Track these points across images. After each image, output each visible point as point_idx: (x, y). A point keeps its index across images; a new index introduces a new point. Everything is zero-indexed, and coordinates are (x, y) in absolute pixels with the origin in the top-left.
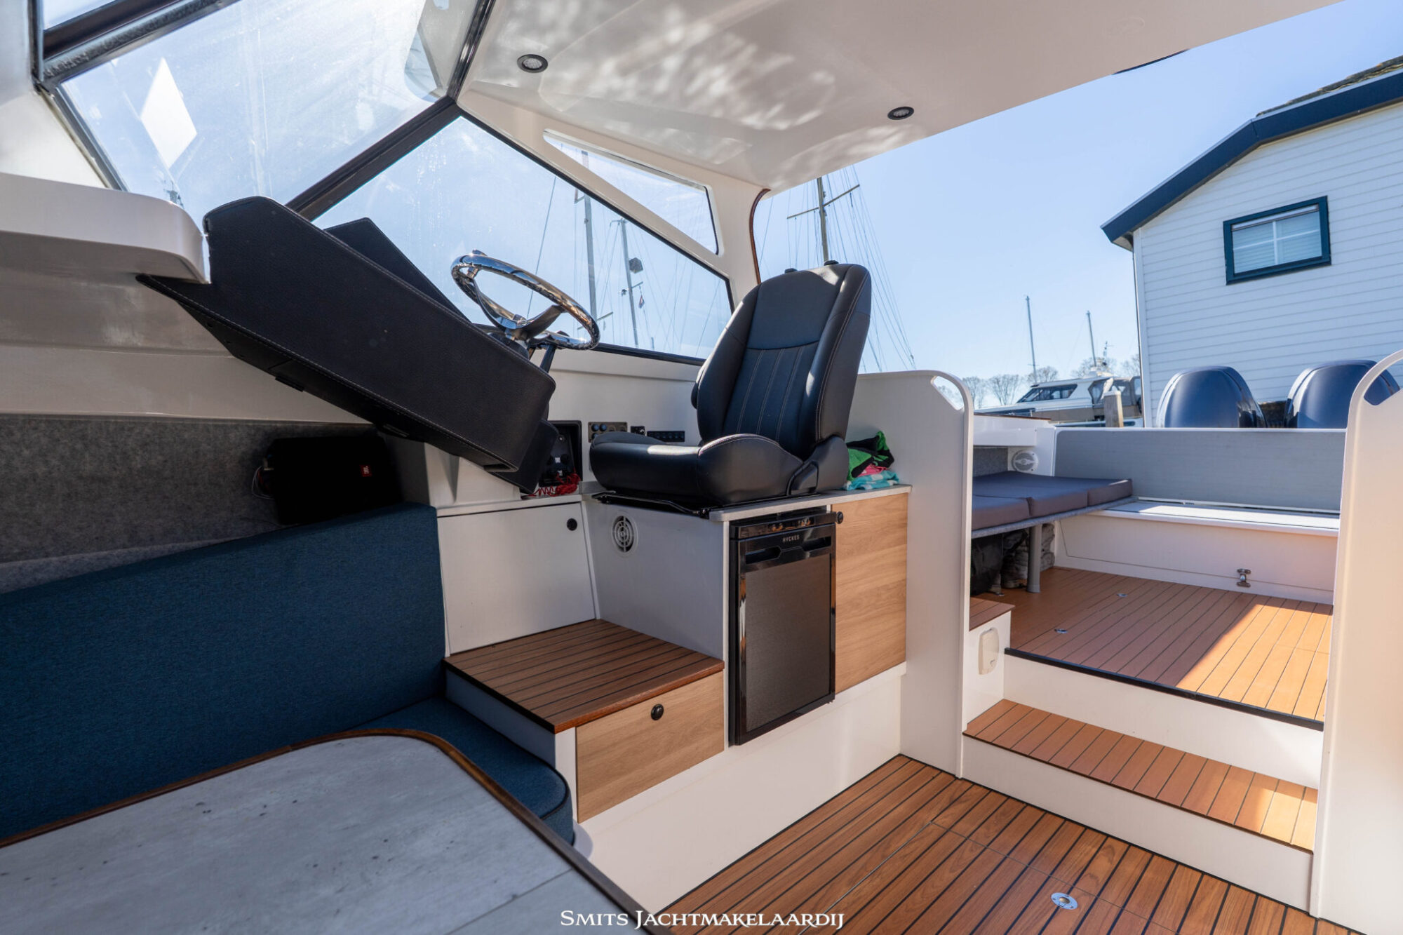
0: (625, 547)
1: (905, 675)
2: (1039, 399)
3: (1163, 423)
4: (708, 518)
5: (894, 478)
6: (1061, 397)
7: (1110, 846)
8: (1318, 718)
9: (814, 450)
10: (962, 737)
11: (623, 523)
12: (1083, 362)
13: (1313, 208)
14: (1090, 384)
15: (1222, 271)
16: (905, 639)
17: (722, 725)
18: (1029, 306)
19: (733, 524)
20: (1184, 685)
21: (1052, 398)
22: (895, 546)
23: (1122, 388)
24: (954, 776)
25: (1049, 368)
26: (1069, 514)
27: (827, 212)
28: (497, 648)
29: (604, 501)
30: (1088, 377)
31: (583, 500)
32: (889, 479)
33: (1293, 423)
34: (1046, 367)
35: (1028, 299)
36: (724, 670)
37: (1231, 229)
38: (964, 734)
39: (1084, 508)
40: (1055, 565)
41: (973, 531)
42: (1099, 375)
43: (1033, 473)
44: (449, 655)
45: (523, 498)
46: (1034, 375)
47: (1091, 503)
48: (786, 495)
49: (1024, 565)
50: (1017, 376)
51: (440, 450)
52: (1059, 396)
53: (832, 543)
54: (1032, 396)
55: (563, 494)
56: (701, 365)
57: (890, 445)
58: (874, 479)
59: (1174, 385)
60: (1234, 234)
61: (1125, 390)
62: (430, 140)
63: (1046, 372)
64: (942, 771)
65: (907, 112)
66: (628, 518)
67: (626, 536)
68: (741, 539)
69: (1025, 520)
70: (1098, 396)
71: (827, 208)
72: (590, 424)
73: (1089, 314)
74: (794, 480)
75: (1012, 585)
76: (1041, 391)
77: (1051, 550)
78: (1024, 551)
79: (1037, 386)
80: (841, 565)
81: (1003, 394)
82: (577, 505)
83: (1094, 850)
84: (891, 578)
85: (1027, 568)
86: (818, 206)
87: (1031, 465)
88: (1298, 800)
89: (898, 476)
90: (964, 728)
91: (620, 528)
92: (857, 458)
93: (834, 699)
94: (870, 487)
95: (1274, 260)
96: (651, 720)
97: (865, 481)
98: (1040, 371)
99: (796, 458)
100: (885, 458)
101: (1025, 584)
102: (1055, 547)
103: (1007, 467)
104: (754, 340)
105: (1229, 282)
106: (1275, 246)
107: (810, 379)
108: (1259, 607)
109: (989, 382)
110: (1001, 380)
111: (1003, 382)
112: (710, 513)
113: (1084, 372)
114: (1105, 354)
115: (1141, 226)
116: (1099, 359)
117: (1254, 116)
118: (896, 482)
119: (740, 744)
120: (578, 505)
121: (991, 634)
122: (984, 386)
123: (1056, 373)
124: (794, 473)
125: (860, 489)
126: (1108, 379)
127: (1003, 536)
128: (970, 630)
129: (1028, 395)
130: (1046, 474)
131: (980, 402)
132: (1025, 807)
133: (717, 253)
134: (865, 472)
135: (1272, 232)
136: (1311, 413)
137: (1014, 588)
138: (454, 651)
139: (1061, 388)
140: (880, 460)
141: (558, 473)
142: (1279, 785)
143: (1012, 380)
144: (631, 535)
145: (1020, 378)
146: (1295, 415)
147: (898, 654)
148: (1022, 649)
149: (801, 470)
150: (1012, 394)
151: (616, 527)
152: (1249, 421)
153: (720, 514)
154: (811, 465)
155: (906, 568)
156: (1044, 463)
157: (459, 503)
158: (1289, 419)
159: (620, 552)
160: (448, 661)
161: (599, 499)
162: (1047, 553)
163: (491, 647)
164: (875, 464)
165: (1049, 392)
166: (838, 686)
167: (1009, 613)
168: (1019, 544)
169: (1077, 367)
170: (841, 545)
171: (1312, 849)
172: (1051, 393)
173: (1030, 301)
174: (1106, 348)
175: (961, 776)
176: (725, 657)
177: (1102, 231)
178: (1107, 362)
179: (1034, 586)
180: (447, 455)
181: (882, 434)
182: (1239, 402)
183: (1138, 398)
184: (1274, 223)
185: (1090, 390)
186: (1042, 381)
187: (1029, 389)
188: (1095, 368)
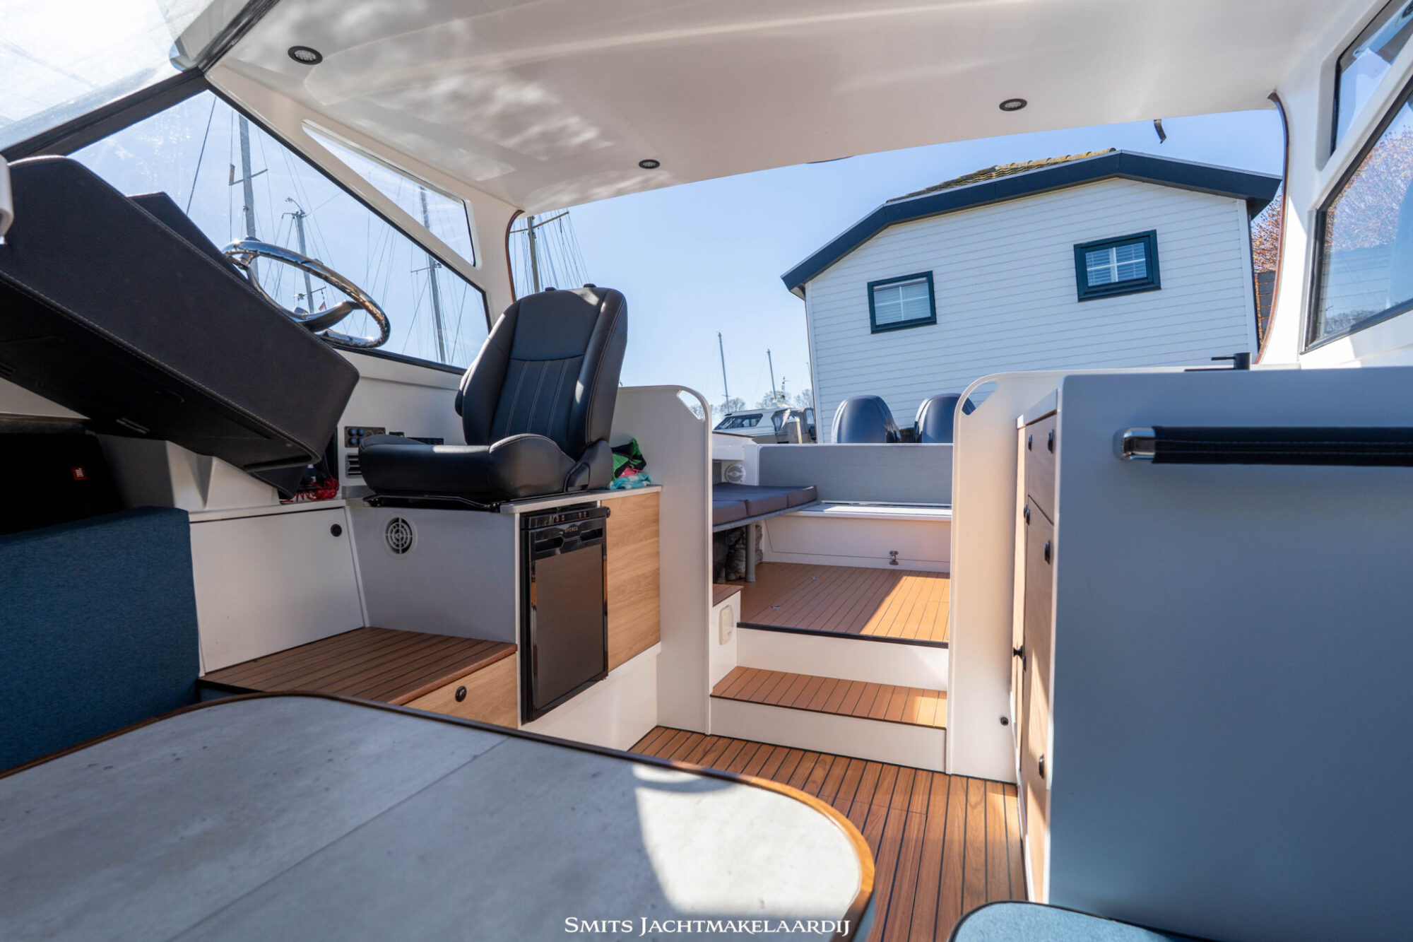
0: (400, 548)
1: (660, 653)
2: (733, 426)
3: (836, 441)
4: (499, 511)
5: (647, 479)
6: (750, 425)
7: (823, 760)
8: (945, 641)
9: (583, 453)
10: (710, 699)
11: (398, 525)
12: (765, 395)
13: (924, 279)
14: (772, 414)
15: (868, 322)
16: (659, 622)
17: (516, 704)
18: (721, 342)
19: (525, 516)
20: (865, 632)
21: (743, 426)
22: (650, 538)
23: (799, 417)
24: (704, 734)
25: (737, 399)
26: (773, 514)
27: (536, 234)
28: (260, 663)
29: (374, 504)
30: (770, 408)
31: (347, 505)
32: (642, 481)
33: (919, 441)
35: (720, 335)
36: (517, 652)
37: (873, 289)
38: (711, 696)
39: (785, 509)
40: (764, 560)
41: (714, 525)
42: (779, 405)
43: (742, 483)
44: (204, 675)
45: (282, 503)
46: (726, 405)
47: (790, 505)
48: (563, 492)
49: (742, 561)
51: (185, 449)
52: (748, 425)
53: (604, 535)
54: (727, 425)
55: (323, 499)
56: (463, 375)
57: (642, 450)
58: (632, 480)
59: (842, 408)
60: (875, 293)
61: (802, 419)
62: (172, 109)
63: (735, 403)
64: (693, 732)
65: (654, 164)
66: (405, 519)
67: (402, 538)
68: (531, 529)
69: (743, 519)
70: (779, 425)
71: (536, 230)
72: (346, 428)
73: (769, 352)
74: (569, 479)
75: (733, 577)
76: (734, 419)
77: (760, 548)
78: (741, 548)
79: (730, 415)
80: (611, 554)
82: (339, 510)
83: (813, 764)
84: (647, 568)
85: (744, 563)
86: (527, 227)
87: (741, 477)
88: (935, 700)
89: (650, 478)
90: (711, 691)
91: (394, 530)
92: (619, 461)
93: (607, 675)
94: (629, 487)
95: (901, 317)
96: (456, 702)
97: (624, 481)
98: (731, 402)
99: (572, 460)
100: (639, 461)
101: (744, 576)
102: (763, 545)
103: (721, 479)
104: (517, 352)
105: (873, 332)
106: (902, 306)
107: (579, 388)
108: (905, 578)
110: (698, 409)
112: (501, 506)
113: (766, 404)
114: (783, 388)
115: (810, 280)
116: (779, 392)
117: (885, 202)
118: (649, 483)
119: (533, 720)
120: (342, 510)
121: (726, 611)
123: (743, 404)
124: (569, 472)
125: (621, 488)
126: (786, 410)
127: (727, 533)
128: (714, 606)
129: (723, 423)
130: (752, 484)
132: (760, 746)
133: (474, 265)
134: (623, 474)
135: (899, 295)
136: (930, 432)
137: (734, 580)
138: (208, 670)
139: (750, 417)
140: (635, 464)
141: (312, 479)
142: (924, 692)
144: (409, 536)
145: (716, 407)
147: (654, 635)
148: (750, 622)
149: (574, 469)
151: (390, 530)
152: (892, 438)
153: (511, 507)
154: (583, 466)
155: (659, 558)
156: (750, 475)
157: (207, 508)
158: (916, 437)
159: (395, 555)
160: (204, 679)
161: (370, 502)
162: (758, 551)
163: (252, 663)
164: (631, 467)
165: (740, 420)
166: (611, 663)
167: (739, 593)
168: (737, 542)
169: (760, 399)
170: (611, 538)
171: (945, 726)
172: (742, 421)
173: (722, 338)
174: (784, 383)
175: (709, 733)
176: (518, 642)
177: (782, 281)
178: (786, 395)
179: (751, 576)
180: (194, 455)
181: (636, 441)
182: (886, 424)
183: (812, 426)
184: (900, 288)
185: (773, 419)
186: (736, 411)
187: (724, 418)
188: (777, 400)
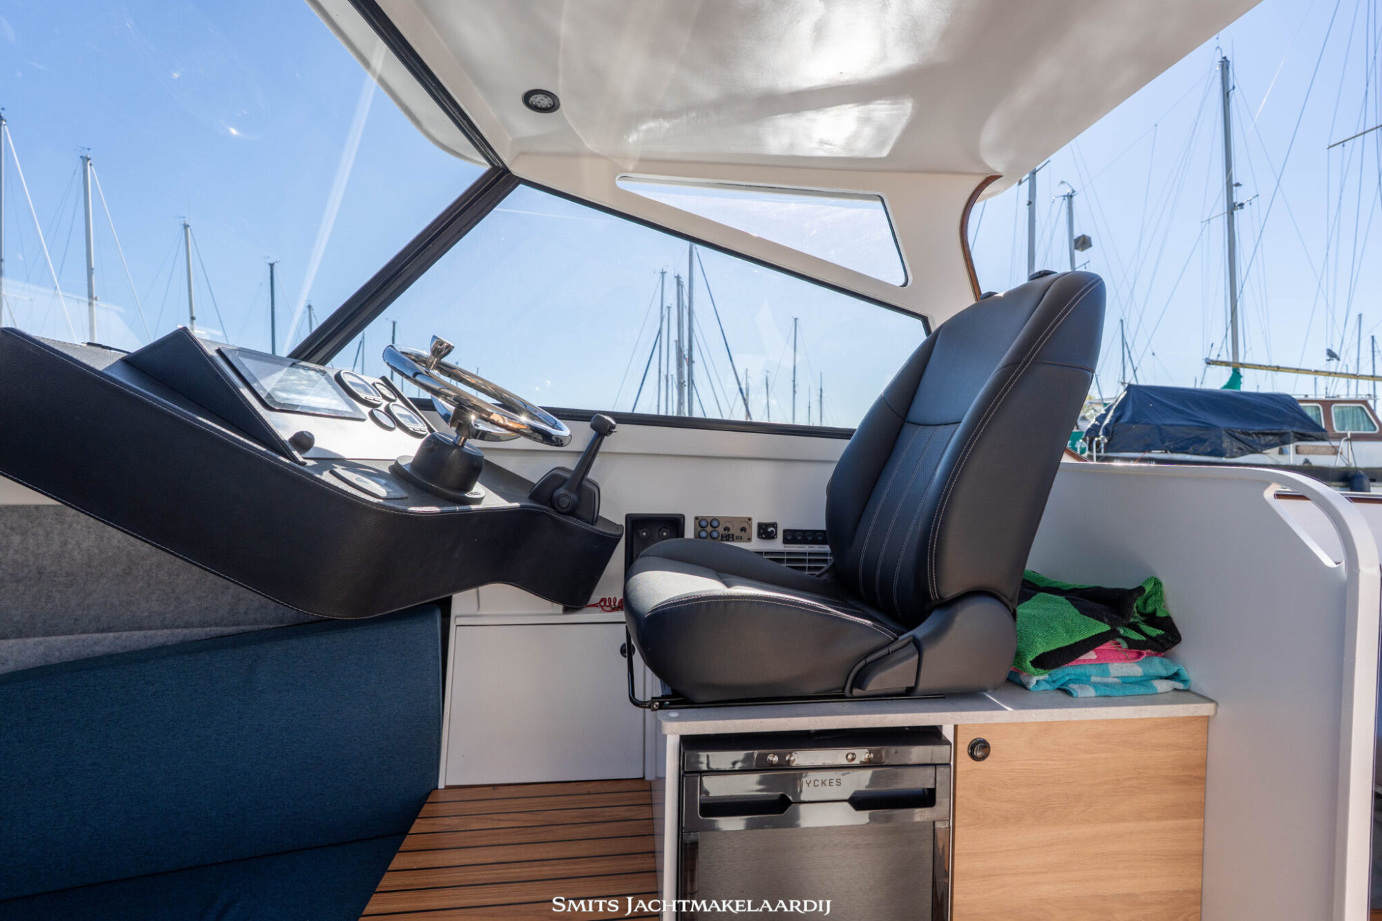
5: (1175, 677)
32: (1159, 680)
44: (443, 786)
45: (565, 612)
57: (1174, 606)
58: (1110, 676)
72: (697, 518)
74: (863, 668)
89: (1189, 676)
92: (1069, 627)
94: (1092, 695)
97: (1086, 676)
100: (1158, 633)
118: (1180, 686)
133: (905, 284)
134: (1087, 658)
138: (448, 783)
140: (1139, 636)
149: (883, 652)
154: (911, 647)
157: (483, 612)
164: (1120, 644)
181: (1157, 583)
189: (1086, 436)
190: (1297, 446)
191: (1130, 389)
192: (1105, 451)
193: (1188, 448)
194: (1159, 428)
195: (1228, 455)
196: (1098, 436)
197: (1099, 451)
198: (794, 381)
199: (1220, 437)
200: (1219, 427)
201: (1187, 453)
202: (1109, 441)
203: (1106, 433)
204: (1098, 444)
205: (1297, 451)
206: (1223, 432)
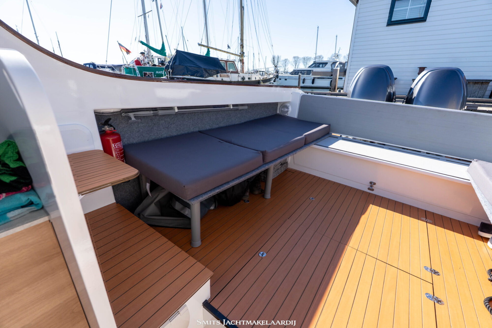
2: (315, 67)
12: (332, 55)
14: (332, 63)
15: (387, 20)
18: (318, 30)
21: (319, 67)
23: (341, 66)
25: (321, 55)
30: (332, 61)
34: (320, 55)
40: (288, 168)
42: (335, 60)
43: (288, 116)
46: (315, 58)
47: (306, 143)
50: (311, 57)
52: (321, 67)
54: (313, 66)
59: (361, 73)
61: (342, 66)
63: (320, 57)
69: (260, 167)
70: (333, 68)
73: (337, 36)
76: (316, 64)
77: (287, 160)
79: (315, 62)
81: (306, 64)
87: (287, 111)
95: (406, 16)
103: (276, 112)
105: (388, 25)
109: (302, 59)
110: (306, 58)
111: (306, 59)
113: (331, 58)
114: (339, 52)
116: (337, 54)
122: (300, 60)
123: (322, 58)
126: (338, 62)
130: (294, 117)
131: (298, 66)
136: (421, 99)
139: (323, 64)
143: (309, 59)
145: (312, 58)
146: (413, 98)
150: (308, 64)
156: (293, 111)
158: (410, 99)
165: (319, 64)
169: (330, 56)
172: (319, 65)
173: (319, 28)
174: (339, 50)
178: (339, 55)
179: (267, 195)
183: (345, 69)
185: (331, 65)
186: (318, 60)
187: (313, 63)
188: (335, 57)
189: (165, 69)
190: (220, 75)
191: (177, 51)
192: (172, 75)
193: (195, 74)
194: (186, 67)
195: (205, 77)
196: (169, 70)
197: (170, 75)
198: (35, 33)
199: (202, 71)
200: (202, 68)
201: (194, 76)
202: (172, 71)
203: (171, 69)
204: (169, 72)
205: (221, 76)
206: (203, 69)
